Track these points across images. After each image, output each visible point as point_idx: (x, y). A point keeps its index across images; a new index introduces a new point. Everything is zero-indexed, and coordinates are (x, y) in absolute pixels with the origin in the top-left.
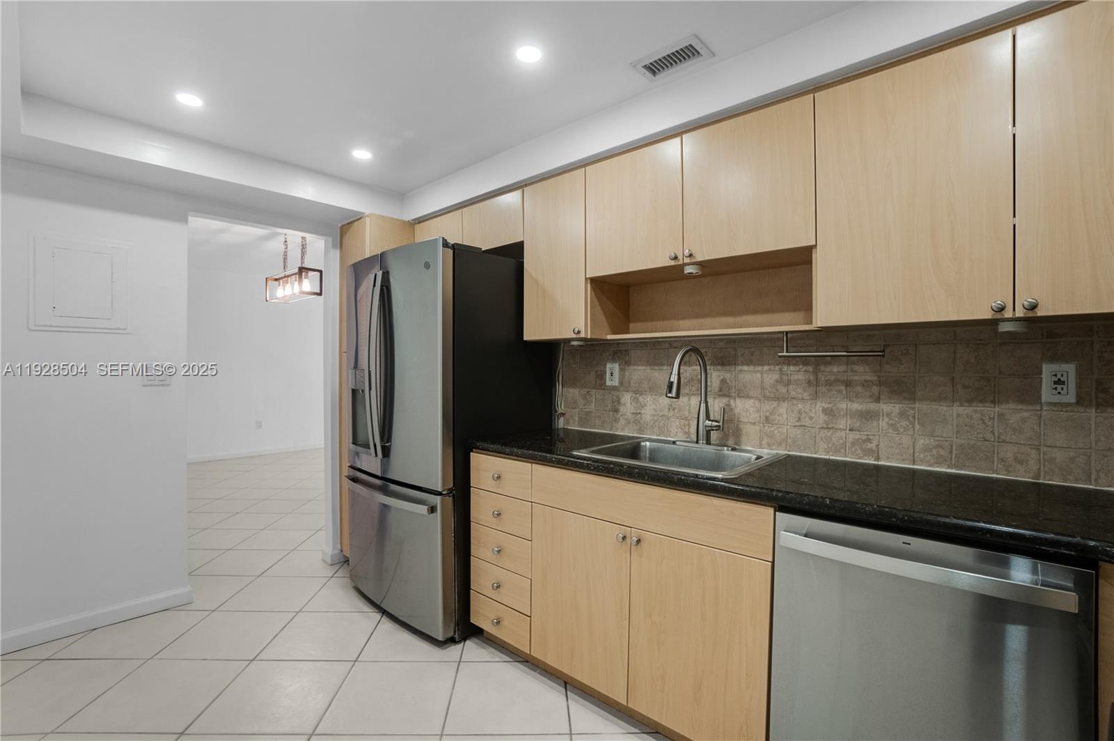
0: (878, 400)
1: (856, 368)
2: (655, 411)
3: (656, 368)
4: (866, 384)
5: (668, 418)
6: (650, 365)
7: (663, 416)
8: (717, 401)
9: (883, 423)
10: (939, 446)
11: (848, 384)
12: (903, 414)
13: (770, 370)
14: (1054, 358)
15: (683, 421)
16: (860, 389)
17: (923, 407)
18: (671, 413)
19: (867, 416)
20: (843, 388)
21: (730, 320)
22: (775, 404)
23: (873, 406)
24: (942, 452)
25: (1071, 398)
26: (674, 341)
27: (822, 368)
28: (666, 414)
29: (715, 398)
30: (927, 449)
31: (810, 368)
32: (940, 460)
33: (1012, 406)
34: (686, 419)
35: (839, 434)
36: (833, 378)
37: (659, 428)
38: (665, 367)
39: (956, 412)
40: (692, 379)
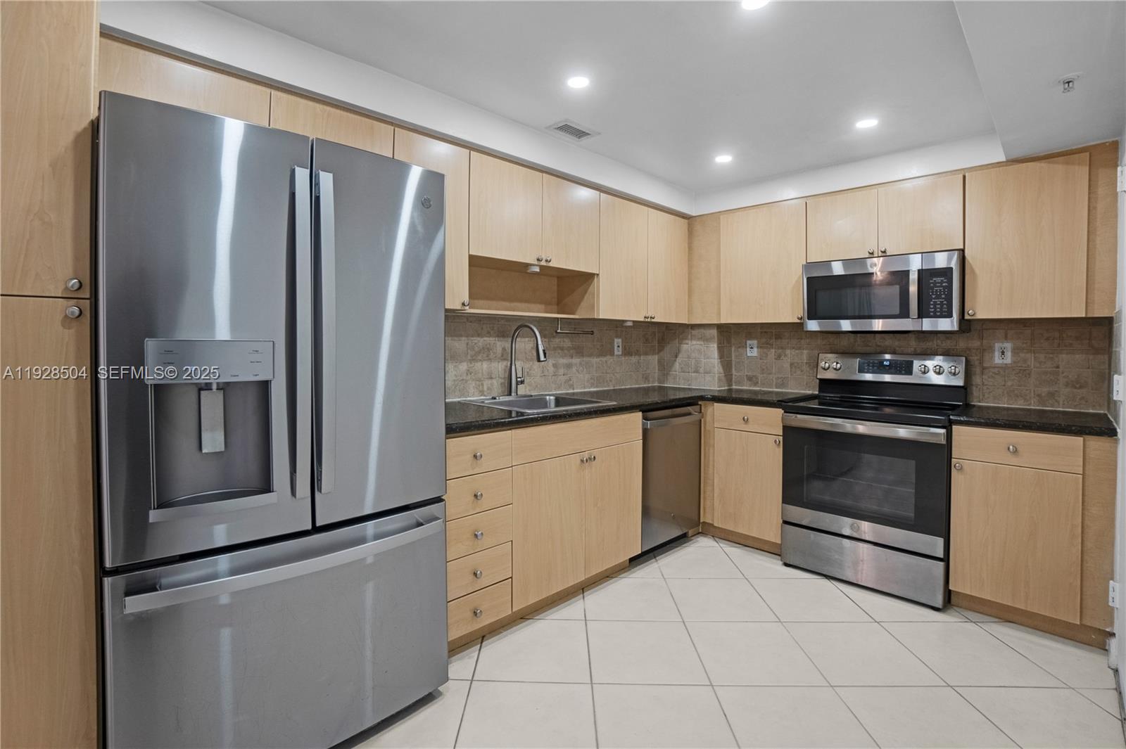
0: (572, 357)
1: (565, 340)
2: (456, 375)
3: (456, 338)
4: (568, 349)
5: (466, 381)
6: (451, 336)
7: (463, 380)
8: (500, 364)
9: (574, 369)
10: (591, 379)
11: (562, 349)
12: (580, 364)
13: (529, 341)
14: (617, 337)
15: (477, 382)
16: (566, 351)
17: (586, 359)
18: (469, 377)
19: (569, 366)
20: (560, 351)
21: (507, 304)
22: (531, 363)
23: (570, 360)
24: (593, 381)
25: (620, 353)
26: (470, 316)
27: (552, 340)
28: (465, 378)
29: (499, 362)
30: (588, 381)
31: (547, 340)
32: (592, 385)
33: (608, 357)
34: (480, 380)
35: (560, 377)
36: (556, 346)
37: (459, 390)
38: (463, 338)
39: (595, 360)
40: (483, 348)
